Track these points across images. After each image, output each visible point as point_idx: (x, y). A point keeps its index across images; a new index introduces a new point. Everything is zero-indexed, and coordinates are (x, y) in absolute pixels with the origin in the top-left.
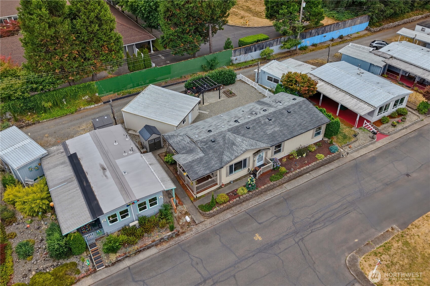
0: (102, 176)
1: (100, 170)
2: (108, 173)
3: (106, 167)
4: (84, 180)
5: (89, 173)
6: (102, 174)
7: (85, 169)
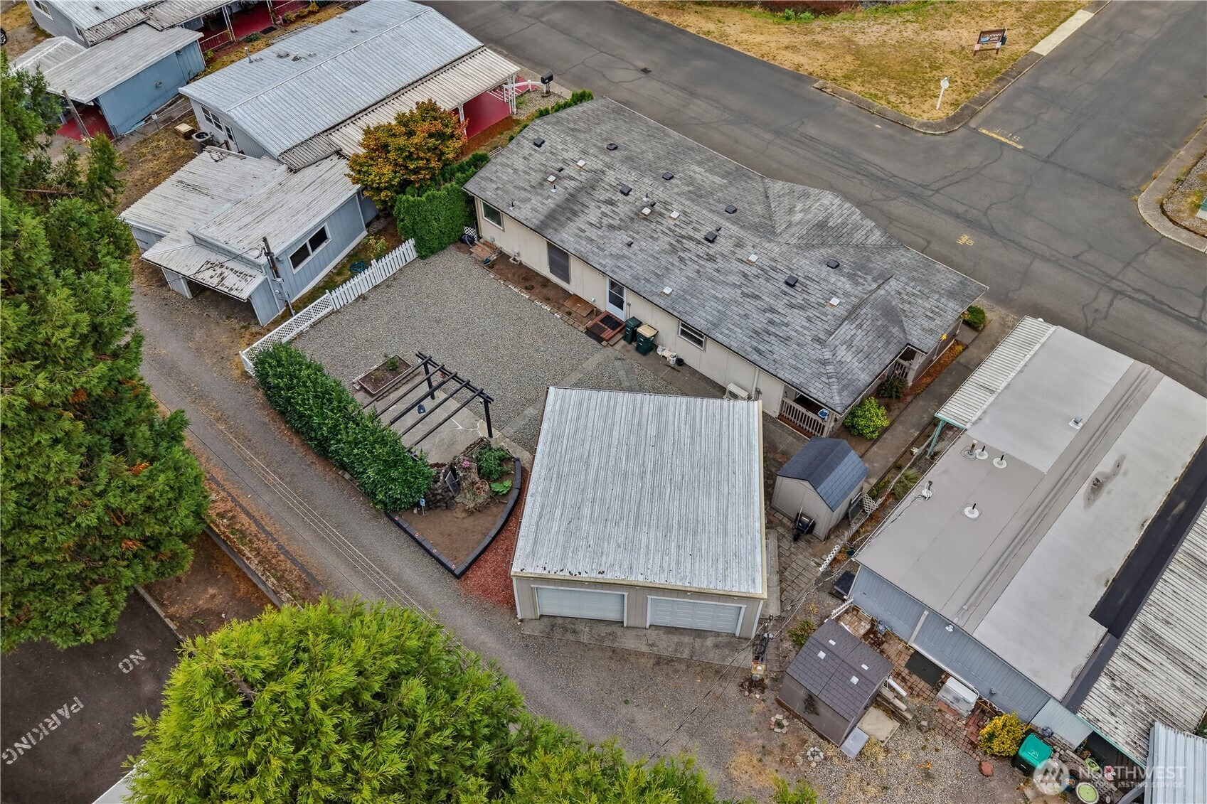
0: (1125, 474)
1: (1109, 493)
2: (1104, 466)
3: (1087, 485)
4: (1170, 519)
5: (1140, 519)
6: (1119, 478)
7: (1132, 539)
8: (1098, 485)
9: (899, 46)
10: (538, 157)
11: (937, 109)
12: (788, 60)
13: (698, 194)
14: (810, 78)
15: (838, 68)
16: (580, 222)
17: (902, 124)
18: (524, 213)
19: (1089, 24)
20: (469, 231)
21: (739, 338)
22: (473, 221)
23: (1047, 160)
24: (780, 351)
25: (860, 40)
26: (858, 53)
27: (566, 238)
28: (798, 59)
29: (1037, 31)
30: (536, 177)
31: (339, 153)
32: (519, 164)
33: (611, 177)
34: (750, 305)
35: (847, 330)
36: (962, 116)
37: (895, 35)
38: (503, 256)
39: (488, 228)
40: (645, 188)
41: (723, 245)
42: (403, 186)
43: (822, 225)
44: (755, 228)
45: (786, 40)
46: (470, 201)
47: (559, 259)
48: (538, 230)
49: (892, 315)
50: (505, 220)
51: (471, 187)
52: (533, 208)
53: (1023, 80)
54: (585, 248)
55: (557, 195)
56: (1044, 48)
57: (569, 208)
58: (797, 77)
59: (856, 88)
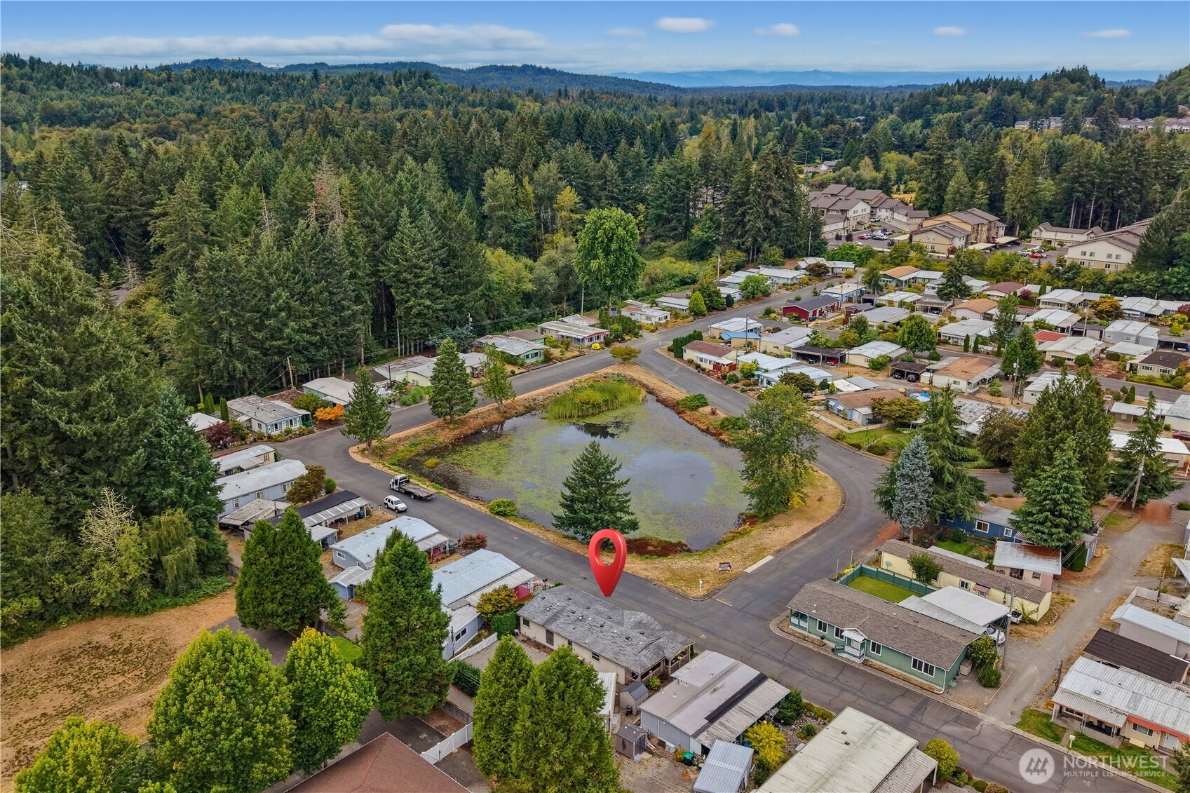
0: (724, 688)
1: (718, 692)
3: (712, 690)
4: (734, 698)
6: (722, 689)
8: (715, 690)
9: (689, 569)
10: (543, 603)
11: (701, 592)
12: (643, 574)
13: (599, 613)
14: (651, 581)
15: (663, 577)
16: (558, 622)
17: (685, 597)
18: (538, 620)
19: (771, 561)
20: (516, 631)
21: (609, 655)
22: (518, 626)
23: (741, 610)
24: (623, 658)
25: (674, 566)
26: (672, 572)
27: (553, 628)
28: (647, 573)
29: (748, 563)
30: (542, 609)
31: (469, 604)
32: (536, 605)
33: (568, 608)
34: (614, 645)
35: (645, 652)
36: (709, 595)
37: (689, 565)
38: (529, 639)
39: (524, 629)
40: (580, 612)
41: (606, 628)
42: (494, 613)
43: (640, 623)
44: (617, 623)
45: (643, 566)
46: (518, 618)
47: (550, 635)
48: (543, 626)
49: (660, 648)
50: (531, 624)
51: (519, 613)
52: (541, 619)
53: (737, 582)
54: (559, 630)
55: (549, 614)
56: (749, 570)
57: (554, 618)
58: (646, 580)
59: (669, 584)
